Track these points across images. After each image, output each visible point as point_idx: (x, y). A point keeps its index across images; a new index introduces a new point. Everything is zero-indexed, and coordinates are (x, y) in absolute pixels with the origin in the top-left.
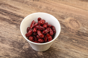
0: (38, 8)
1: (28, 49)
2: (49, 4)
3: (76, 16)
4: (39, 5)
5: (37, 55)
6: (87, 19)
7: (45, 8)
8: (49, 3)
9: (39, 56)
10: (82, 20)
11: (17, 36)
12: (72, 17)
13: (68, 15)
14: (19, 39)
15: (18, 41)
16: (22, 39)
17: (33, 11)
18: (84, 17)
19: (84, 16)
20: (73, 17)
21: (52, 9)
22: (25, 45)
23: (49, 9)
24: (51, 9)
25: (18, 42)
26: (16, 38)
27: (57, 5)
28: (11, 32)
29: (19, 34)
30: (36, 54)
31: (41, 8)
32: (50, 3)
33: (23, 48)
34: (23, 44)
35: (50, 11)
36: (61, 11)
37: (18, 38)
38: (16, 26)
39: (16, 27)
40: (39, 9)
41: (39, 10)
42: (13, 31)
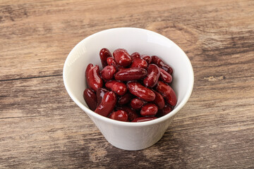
0: (43, 33)
1: (107, 156)
2: (64, 10)
3: (166, 14)
4: (38, 25)
5: (147, 161)
6: (198, 11)
7: (63, 25)
8: (62, 8)
9: (153, 161)
10: (188, 17)
11: (46, 137)
12: (154, 21)
13: (139, 19)
14: (58, 142)
15: (62, 148)
16: (69, 138)
17: (35, 47)
18: (184, 7)
19: (184, 5)
20: (159, 19)
21: (86, 22)
22: (91, 148)
23: (76, 23)
24: (82, 22)
25: (64, 152)
26: (48, 143)
27: (90, 6)
28: (20, 132)
29: (49, 129)
30: (141, 160)
31: (53, 31)
32: (67, 8)
33: (92, 158)
34: (83, 149)
35: (81, 28)
36: (114, 16)
37: (54, 140)
38: (20, 111)
39: (23, 113)
40: (48, 35)
41: (51, 37)
42: (24, 128)
